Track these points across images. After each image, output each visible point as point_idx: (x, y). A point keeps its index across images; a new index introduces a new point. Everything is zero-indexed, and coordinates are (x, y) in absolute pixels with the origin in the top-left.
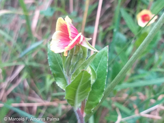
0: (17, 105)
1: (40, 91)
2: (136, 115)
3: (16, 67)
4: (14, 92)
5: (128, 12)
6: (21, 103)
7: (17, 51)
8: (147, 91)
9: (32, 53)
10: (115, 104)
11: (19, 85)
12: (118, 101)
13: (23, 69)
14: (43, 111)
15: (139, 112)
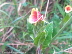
0: (9, 44)
1: (20, 39)
2: (62, 51)
3: (10, 28)
4: (9, 39)
5: (60, 6)
6: (11, 43)
7: (11, 21)
8: (67, 41)
9: (17, 22)
10: (53, 46)
11: (11, 36)
12: (54, 45)
13: (13, 29)
14: (21, 47)
15: (63, 50)
